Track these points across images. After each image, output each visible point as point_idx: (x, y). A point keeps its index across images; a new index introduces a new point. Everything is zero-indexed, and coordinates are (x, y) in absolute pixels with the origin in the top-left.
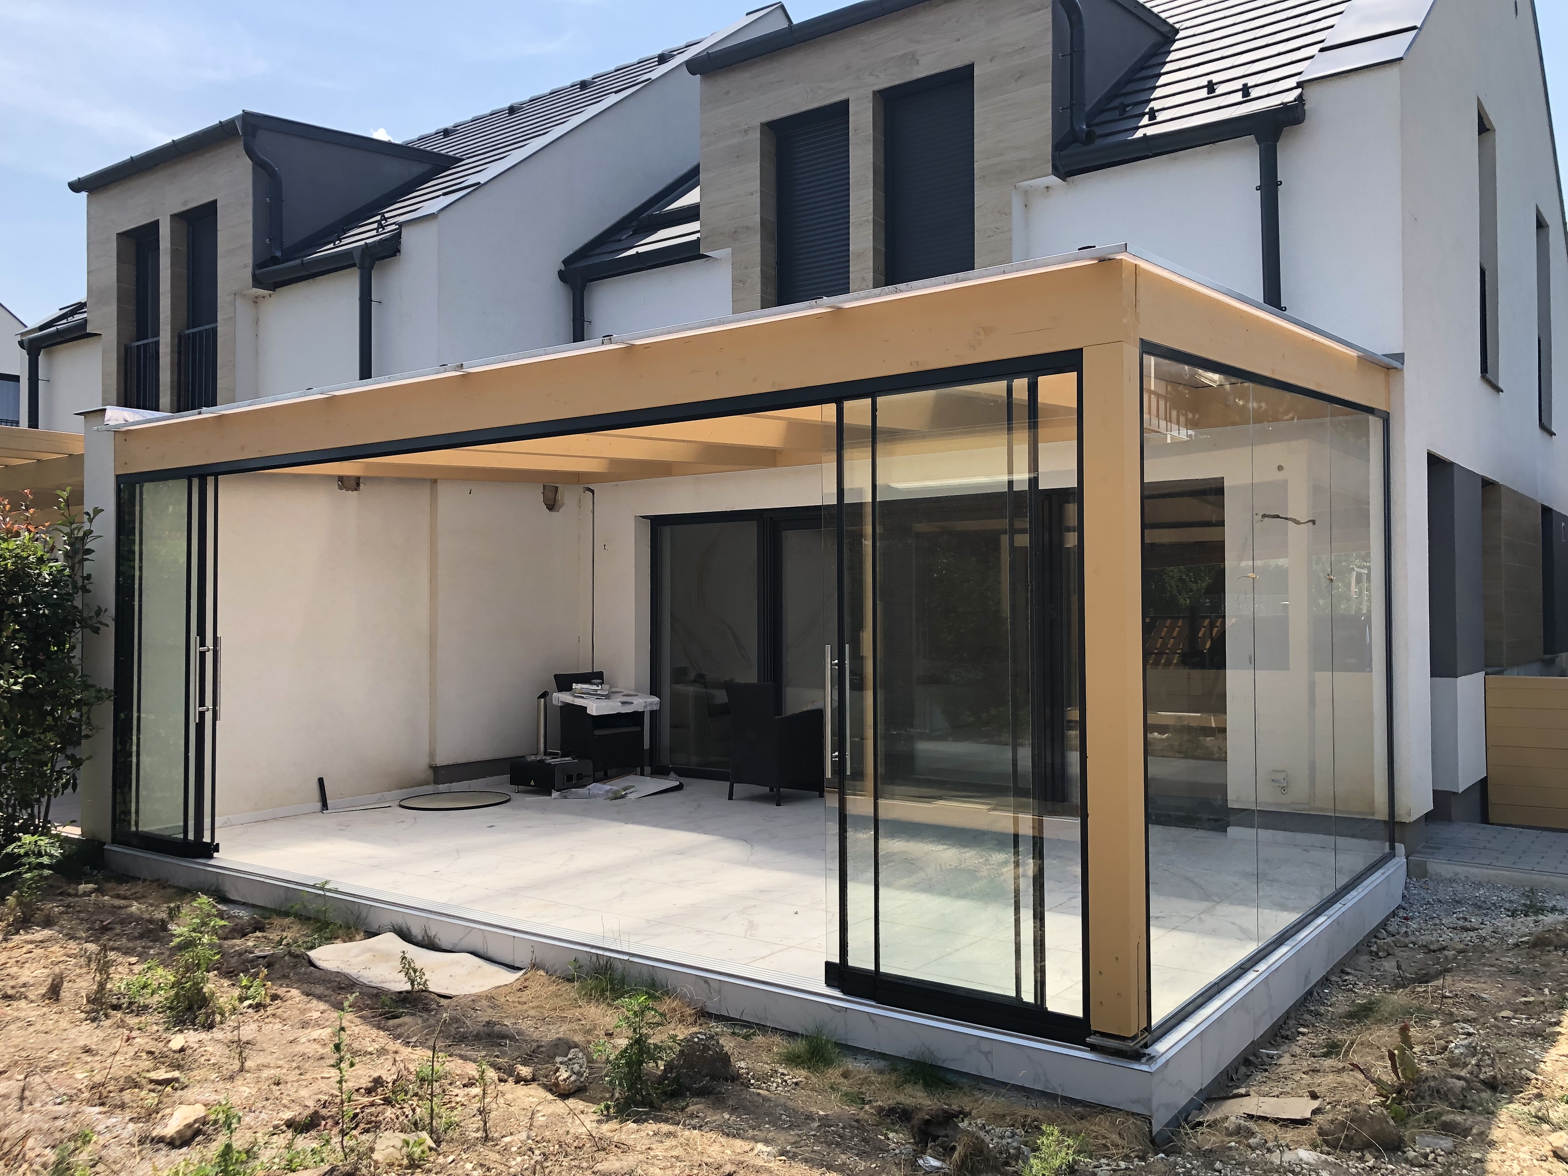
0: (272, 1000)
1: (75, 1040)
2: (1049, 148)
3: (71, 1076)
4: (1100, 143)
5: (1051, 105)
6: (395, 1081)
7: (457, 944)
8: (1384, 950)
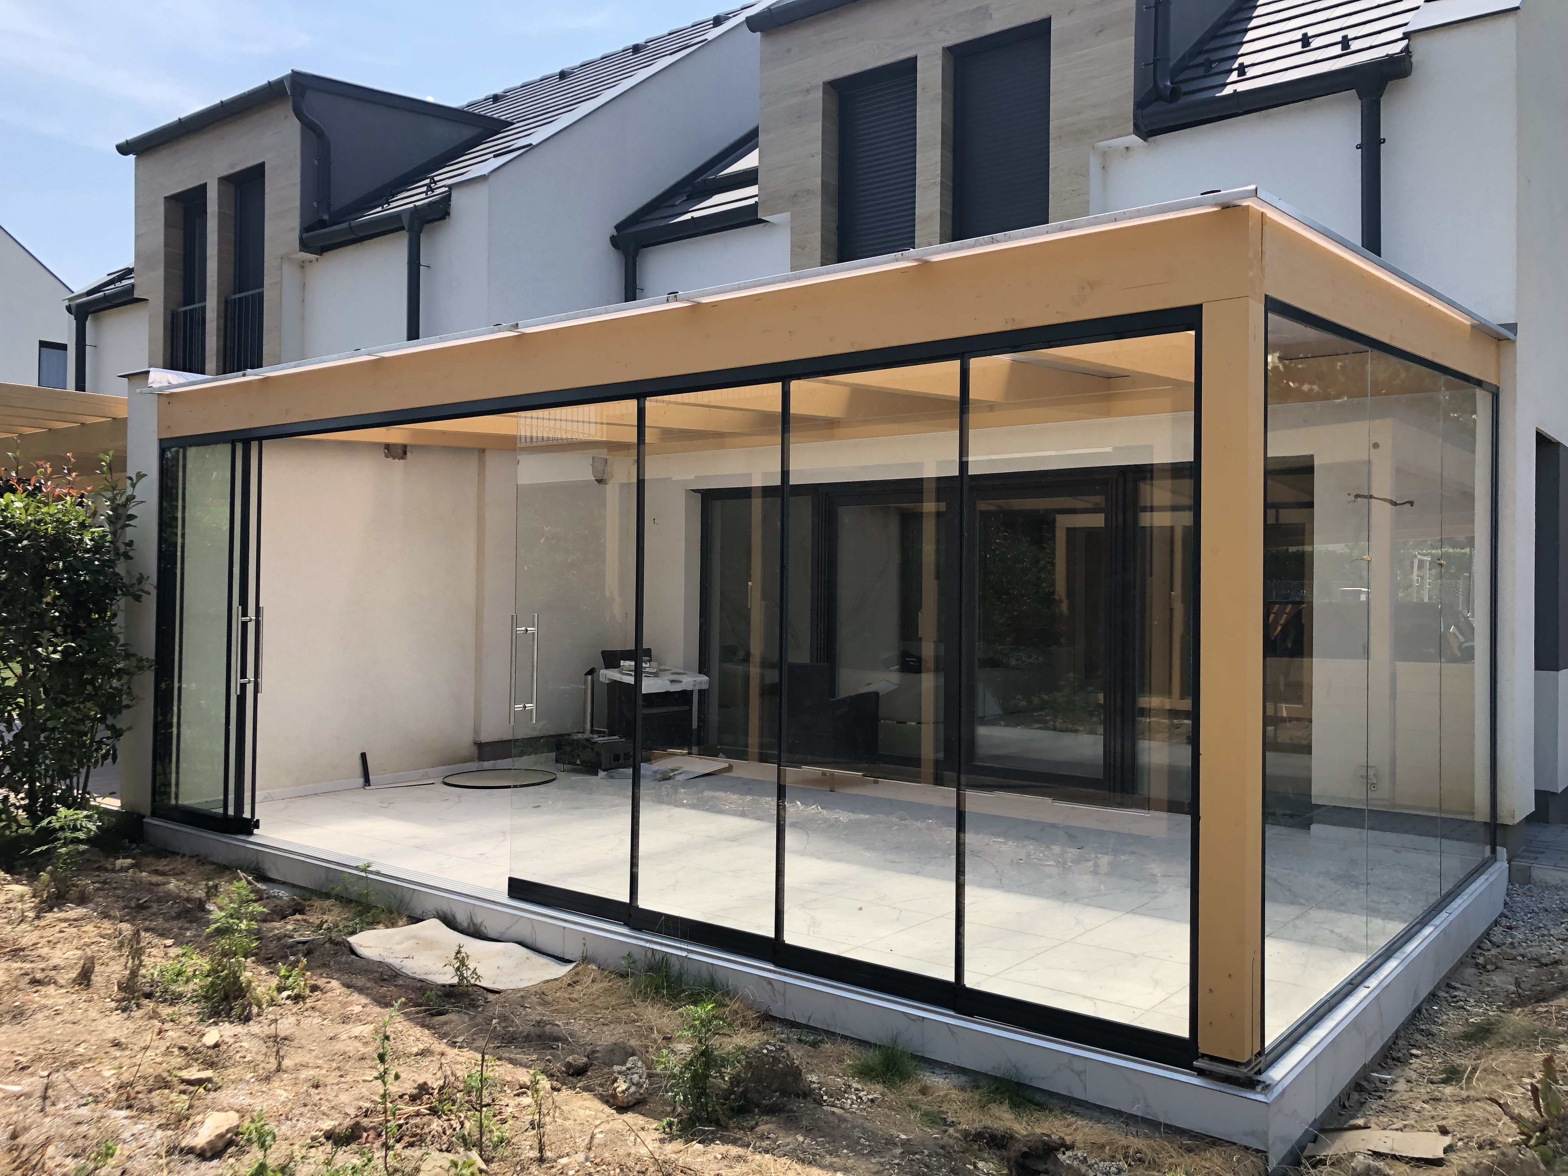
0: (311, 991)
1: (104, 1031)
2: (1129, 107)
3: (98, 1074)
4: (1183, 100)
5: (1133, 61)
6: (441, 1088)
7: (504, 933)
8: (1492, 963)
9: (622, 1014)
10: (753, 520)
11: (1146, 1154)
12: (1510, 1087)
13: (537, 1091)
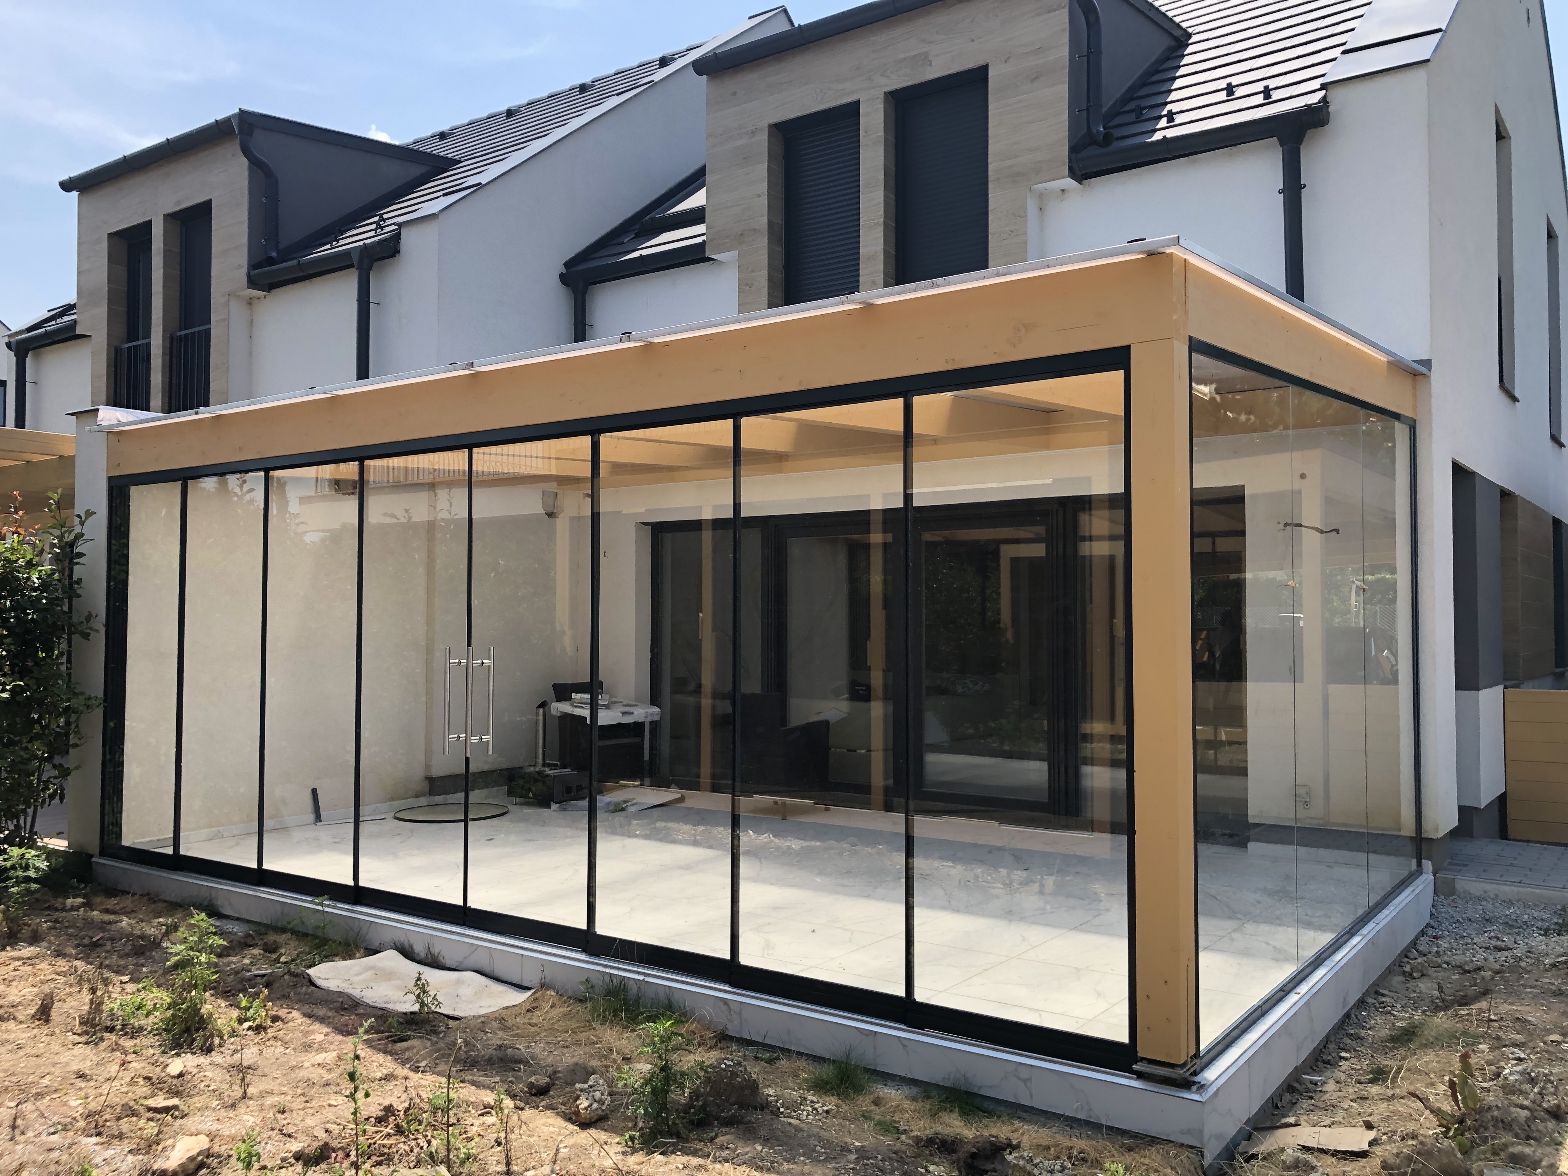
0: (273, 1022)
1: (67, 1064)
2: (1064, 151)
3: (65, 1104)
4: (1117, 145)
5: (1067, 107)
6: (407, 1110)
7: (462, 963)
8: (1418, 971)
9: (582, 1036)
10: (704, 552)
11: (1088, 1154)
12: (1432, 1084)
13: (501, 1109)
